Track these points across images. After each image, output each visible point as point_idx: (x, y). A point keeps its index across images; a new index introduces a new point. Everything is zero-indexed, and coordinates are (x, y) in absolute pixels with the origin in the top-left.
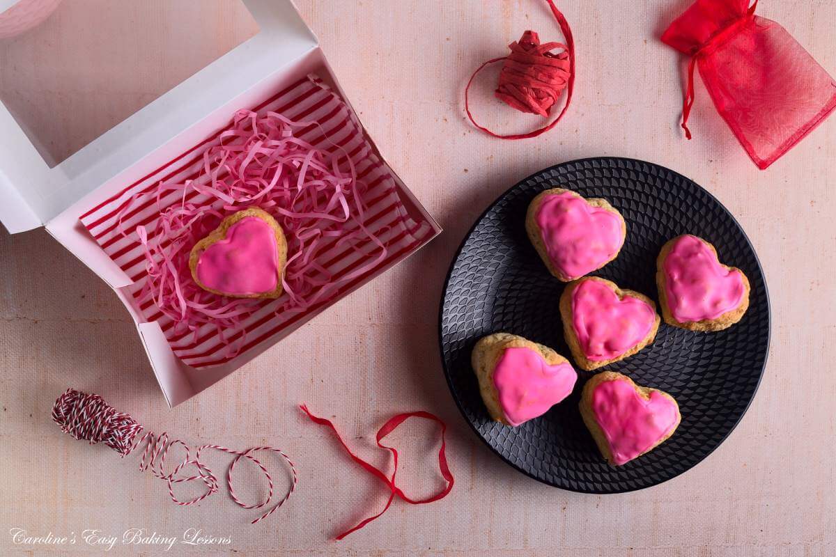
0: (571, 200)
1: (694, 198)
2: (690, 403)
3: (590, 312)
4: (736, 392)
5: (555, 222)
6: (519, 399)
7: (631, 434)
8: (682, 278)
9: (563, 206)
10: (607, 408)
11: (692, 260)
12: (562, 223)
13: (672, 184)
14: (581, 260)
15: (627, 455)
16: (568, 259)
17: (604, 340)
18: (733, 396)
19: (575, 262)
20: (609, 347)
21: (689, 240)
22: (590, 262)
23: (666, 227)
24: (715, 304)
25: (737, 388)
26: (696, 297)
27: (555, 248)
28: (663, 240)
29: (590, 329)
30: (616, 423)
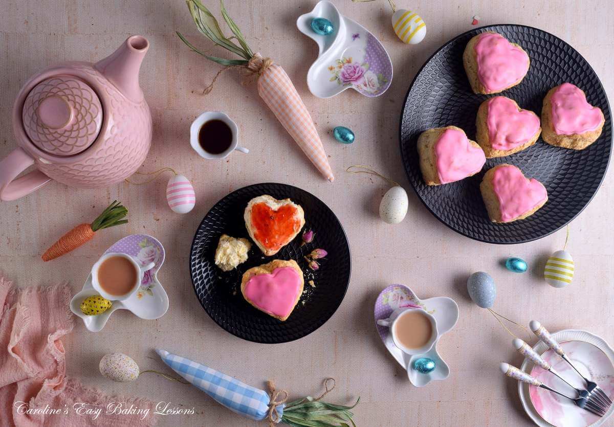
0: (499, 38)
1: (575, 61)
2: (554, 193)
3: (500, 115)
4: (583, 192)
5: (487, 51)
6: (450, 163)
7: (516, 200)
8: (563, 106)
9: (494, 41)
10: (503, 183)
11: (571, 96)
12: (492, 52)
13: (561, 50)
14: (500, 79)
15: (511, 215)
16: (492, 78)
17: (506, 134)
18: (580, 194)
19: (495, 80)
20: (508, 140)
21: (568, 86)
22: (504, 81)
23: (551, 80)
24: (583, 124)
25: (584, 190)
26: (571, 119)
27: (485, 68)
28: (548, 89)
29: (498, 126)
30: (507, 192)
